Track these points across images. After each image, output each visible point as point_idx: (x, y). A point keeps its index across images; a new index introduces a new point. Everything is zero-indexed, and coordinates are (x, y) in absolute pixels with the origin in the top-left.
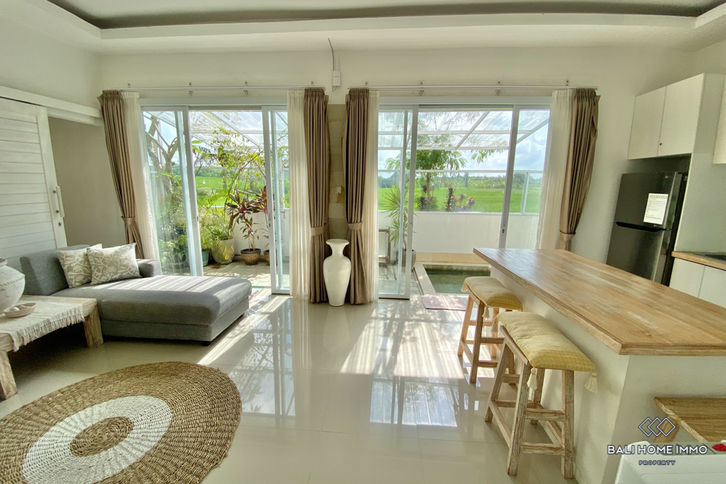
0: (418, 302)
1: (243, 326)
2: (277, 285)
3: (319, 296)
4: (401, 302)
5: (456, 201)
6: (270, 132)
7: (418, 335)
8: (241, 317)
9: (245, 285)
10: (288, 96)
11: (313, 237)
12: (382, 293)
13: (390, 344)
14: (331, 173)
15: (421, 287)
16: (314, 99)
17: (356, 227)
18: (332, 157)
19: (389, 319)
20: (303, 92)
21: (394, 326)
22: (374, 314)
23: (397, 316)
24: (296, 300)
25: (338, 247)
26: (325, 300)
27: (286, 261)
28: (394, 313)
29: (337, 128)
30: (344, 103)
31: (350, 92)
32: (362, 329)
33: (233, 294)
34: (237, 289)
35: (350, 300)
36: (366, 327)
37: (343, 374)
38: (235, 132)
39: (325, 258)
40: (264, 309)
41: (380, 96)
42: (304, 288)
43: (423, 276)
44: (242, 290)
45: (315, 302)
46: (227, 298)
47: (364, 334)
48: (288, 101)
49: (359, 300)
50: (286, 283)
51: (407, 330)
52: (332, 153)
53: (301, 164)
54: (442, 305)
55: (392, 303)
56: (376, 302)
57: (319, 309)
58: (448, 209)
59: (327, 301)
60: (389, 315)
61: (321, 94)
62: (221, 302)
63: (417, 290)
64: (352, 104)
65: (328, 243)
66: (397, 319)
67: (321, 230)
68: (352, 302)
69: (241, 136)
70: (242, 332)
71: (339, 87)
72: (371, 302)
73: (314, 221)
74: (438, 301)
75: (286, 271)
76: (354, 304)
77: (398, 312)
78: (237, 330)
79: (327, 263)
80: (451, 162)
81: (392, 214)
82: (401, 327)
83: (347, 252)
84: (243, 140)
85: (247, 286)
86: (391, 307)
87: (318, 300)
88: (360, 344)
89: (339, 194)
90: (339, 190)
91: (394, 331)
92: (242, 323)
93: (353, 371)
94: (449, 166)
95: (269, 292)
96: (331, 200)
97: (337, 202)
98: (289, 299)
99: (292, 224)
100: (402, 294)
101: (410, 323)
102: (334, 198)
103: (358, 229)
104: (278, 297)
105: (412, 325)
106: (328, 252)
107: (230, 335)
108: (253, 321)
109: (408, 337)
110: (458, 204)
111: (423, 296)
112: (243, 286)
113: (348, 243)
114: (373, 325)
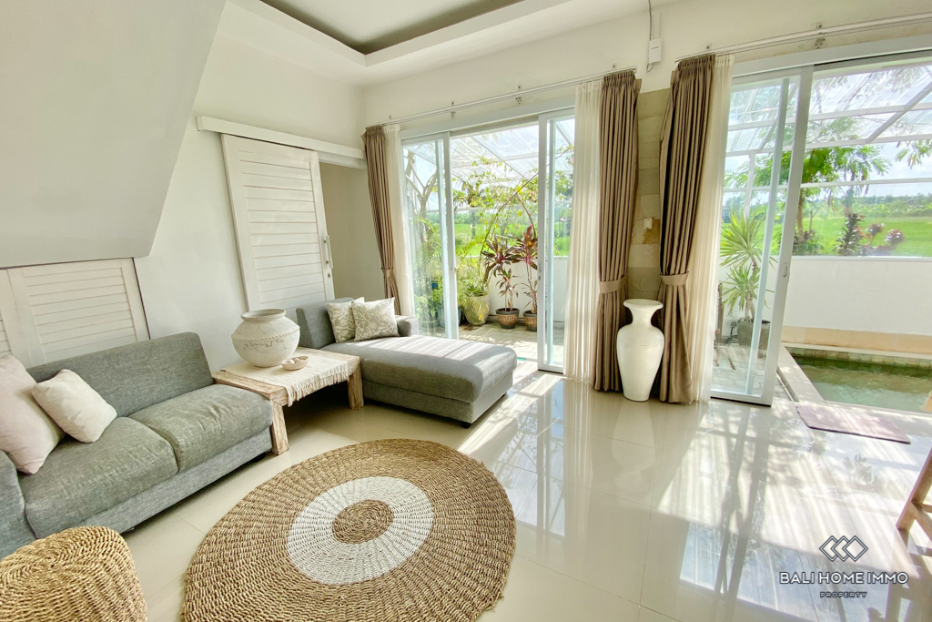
0: (790, 414)
1: (506, 408)
2: (546, 358)
3: (609, 382)
4: (753, 410)
5: (861, 237)
6: (548, 153)
7: (801, 475)
8: (504, 397)
9: (509, 355)
10: (577, 94)
11: (603, 296)
12: (718, 390)
13: (744, 482)
14: (637, 197)
15: (788, 387)
16: (617, 89)
17: (676, 281)
18: (640, 173)
19: (734, 436)
20: (601, 82)
21: (746, 450)
22: (704, 422)
23: (750, 433)
24: (571, 384)
25: (643, 311)
26: (617, 389)
27: (559, 328)
28: (743, 428)
29: (652, 126)
30: (668, 86)
31: (679, 66)
32: (687, 447)
33: (496, 366)
34: (501, 360)
35: (658, 393)
36: (692, 444)
37: (663, 515)
38: (497, 160)
39: (620, 327)
40: (530, 389)
41: (736, 61)
42: (586, 368)
43: (791, 369)
44: (505, 361)
45: (601, 390)
46: (491, 370)
47: (690, 454)
48: (577, 99)
49: (675, 396)
50: (558, 357)
51: (775, 461)
52: (640, 167)
53: (591, 189)
54: (843, 424)
55: (738, 409)
56: (705, 403)
57: (608, 401)
58: (842, 253)
59: (621, 391)
60: (734, 429)
61: (630, 78)
62: (484, 375)
63: (781, 390)
64: (683, 85)
65: (626, 304)
66: (752, 439)
67: (616, 285)
68: (663, 397)
69: (504, 164)
70: (505, 417)
71: (658, 63)
72: (694, 401)
73: (604, 273)
74: (833, 417)
75: (559, 341)
76: (667, 401)
77: (750, 426)
78: (499, 413)
79: (623, 334)
80: (852, 169)
81: (726, 262)
82: (762, 455)
83: (657, 320)
84: (505, 170)
85: (512, 356)
86: (736, 416)
87: (606, 388)
88: (687, 470)
89: (648, 230)
90: (648, 224)
91: (751, 459)
92: (505, 404)
93: (680, 515)
94: (849, 175)
95: (535, 367)
96: (634, 239)
97: (644, 243)
98: (562, 380)
99: (571, 277)
100: (757, 396)
101: (780, 450)
102: (638, 236)
103: (681, 284)
104: (546, 375)
105: (784, 453)
106: (626, 318)
107: (491, 418)
108: (515, 404)
109: (781, 476)
110: (864, 242)
111: (796, 404)
112: (507, 357)
113: (661, 306)
114: (704, 442)
